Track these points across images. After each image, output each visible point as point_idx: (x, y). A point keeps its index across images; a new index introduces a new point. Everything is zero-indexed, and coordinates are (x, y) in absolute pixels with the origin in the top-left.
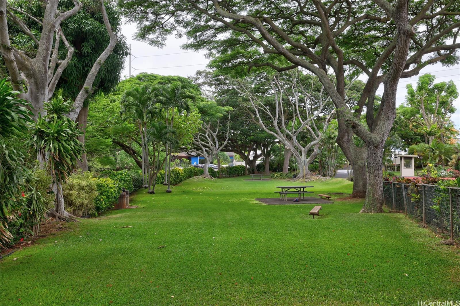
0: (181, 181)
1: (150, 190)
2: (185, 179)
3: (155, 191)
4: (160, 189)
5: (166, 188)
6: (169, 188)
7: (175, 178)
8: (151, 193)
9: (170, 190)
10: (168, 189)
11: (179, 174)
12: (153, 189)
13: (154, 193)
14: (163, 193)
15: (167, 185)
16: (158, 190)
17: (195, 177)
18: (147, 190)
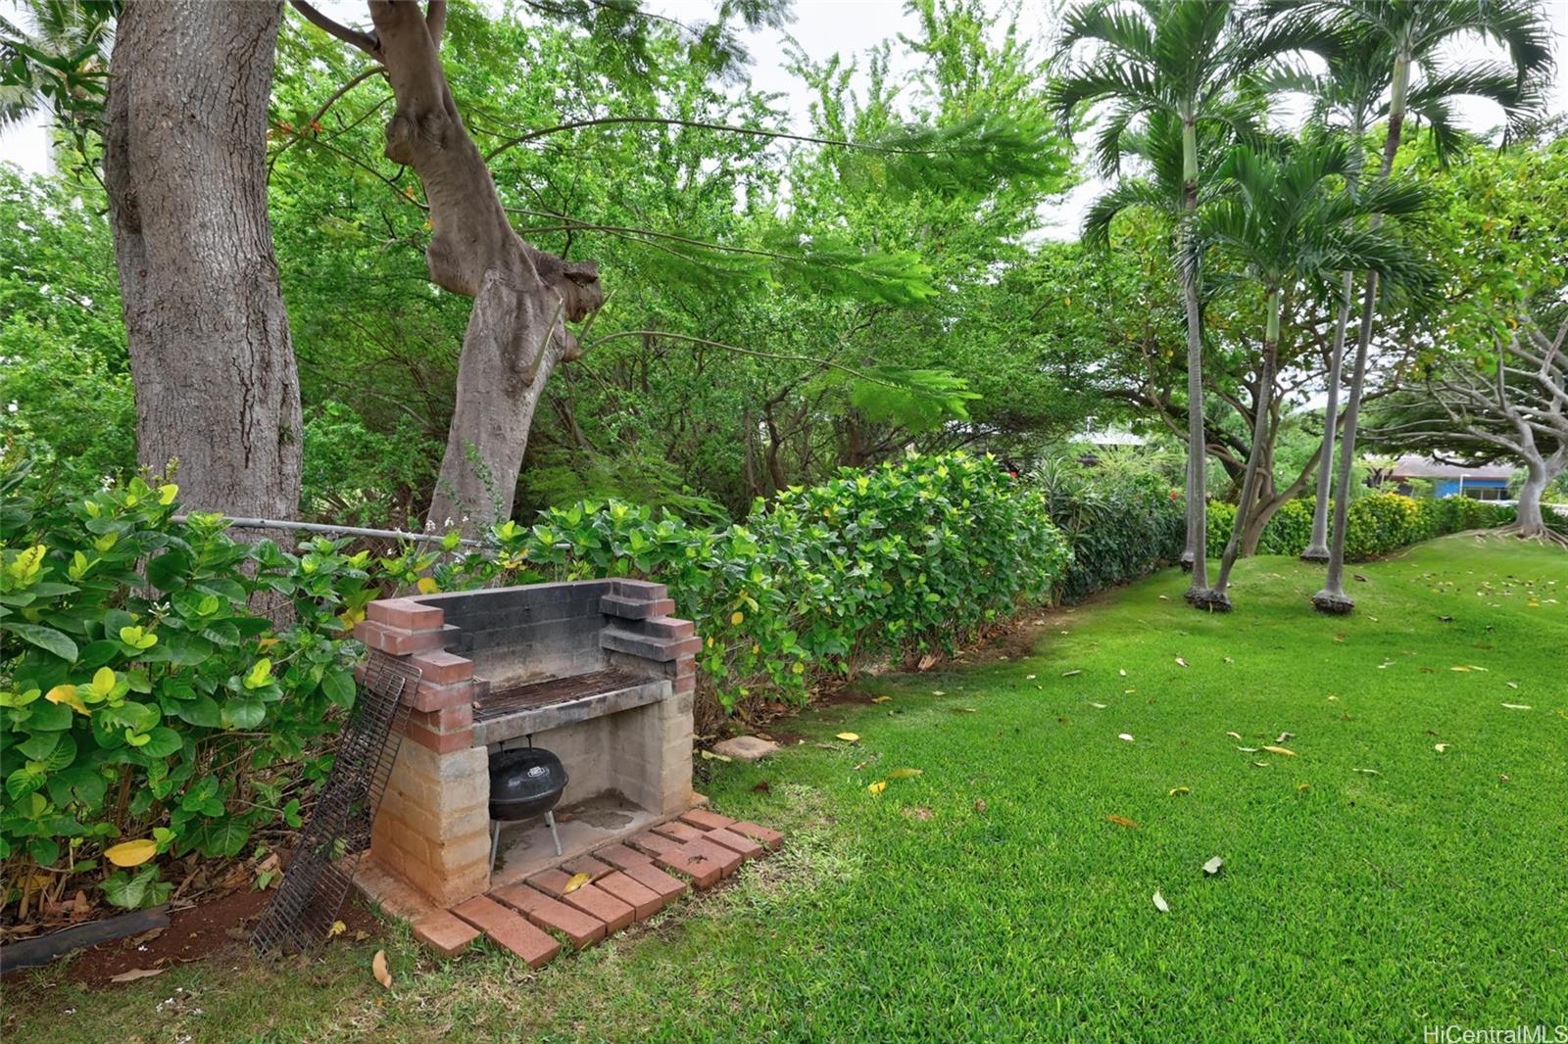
0: (1407, 543)
1: (1200, 582)
2: (1425, 538)
3: (1230, 595)
4: (1277, 583)
5: (1314, 582)
6: (1333, 584)
7: (1383, 529)
8: (1202, 604)
9: (1343, 596)
10: (1324, 593)
11: (1402, 517)
12: (1221, 585)
13: (1221, 607)
14: (1292, 612)
15: (1323, 561)
16: (1256, 590)
17: (1470, 533)
18: (1185, 583)
